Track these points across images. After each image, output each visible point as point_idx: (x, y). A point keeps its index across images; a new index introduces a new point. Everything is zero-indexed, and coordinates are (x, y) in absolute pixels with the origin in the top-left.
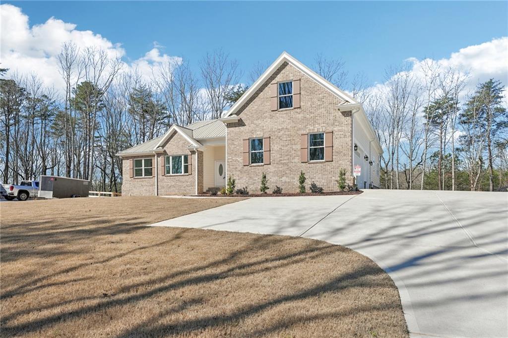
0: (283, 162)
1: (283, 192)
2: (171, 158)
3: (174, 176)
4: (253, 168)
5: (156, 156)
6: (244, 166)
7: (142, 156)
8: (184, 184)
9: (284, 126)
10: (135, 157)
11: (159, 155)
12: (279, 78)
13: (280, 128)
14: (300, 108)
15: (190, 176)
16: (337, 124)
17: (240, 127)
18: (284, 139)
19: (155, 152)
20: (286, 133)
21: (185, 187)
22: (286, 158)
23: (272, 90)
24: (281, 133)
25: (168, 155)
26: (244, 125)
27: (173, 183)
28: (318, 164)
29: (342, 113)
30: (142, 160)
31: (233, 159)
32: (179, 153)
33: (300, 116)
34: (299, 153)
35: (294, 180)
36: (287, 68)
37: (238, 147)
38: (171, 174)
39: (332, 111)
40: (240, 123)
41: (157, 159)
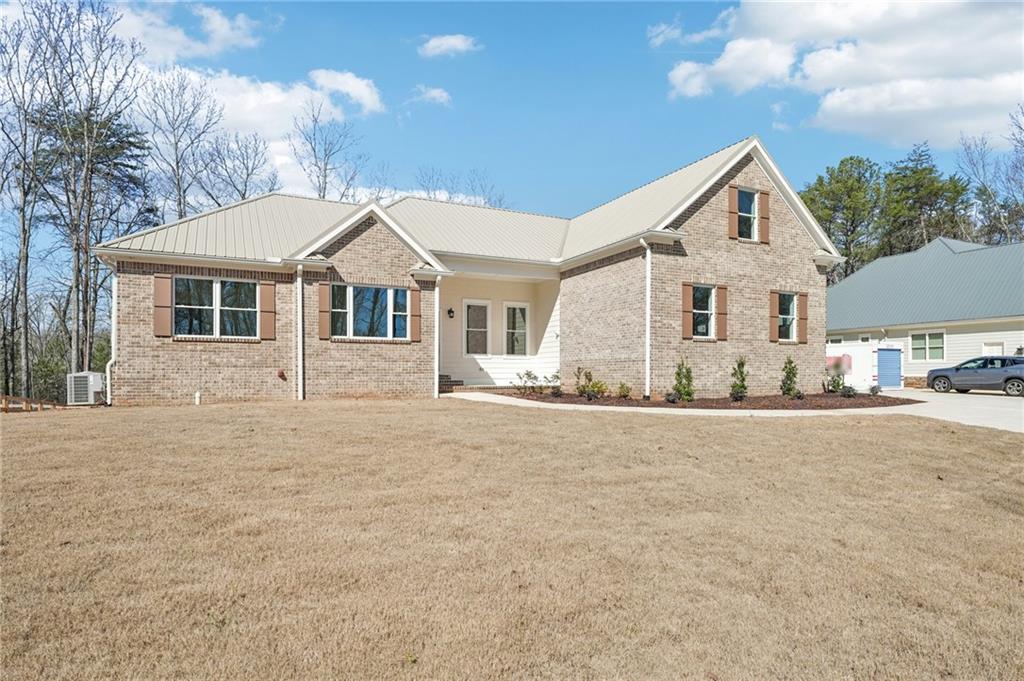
0: (745, 337)
2: (350, 292)
3: (364, 342)
4: (699, 344)
5: (299, 280)
6: (684, 339)
7: (217, 272)
8: (399, 367)
9: (748, 270)
10: (179, 269)
11: (310, 276)
12: (739, 180)
13: (741, 273)
14: (767, 243)
15: (416, 346)
16: (811, 283)
17: (678, 258)
18: (748, 295)
19: (304, 266)
20: (751, 285)
21: (398, 375)
22: (749, 331)
23: (724, 200)
24: (742, 284)
25: (341, 280)
26: (684, 255)
27: (361, 363)
28: (790, 347)
29: (818, 267)
30: (211, 282)
31: (665, 322)
32: (380, 278)
33: (768, 258)
34: (767, 324)
35: (760, 373)
36: (752, 165)
37: (672, 299)
38: (350, 335)
39: (807, 262)
40: (677, 249)
41: (303, 288)
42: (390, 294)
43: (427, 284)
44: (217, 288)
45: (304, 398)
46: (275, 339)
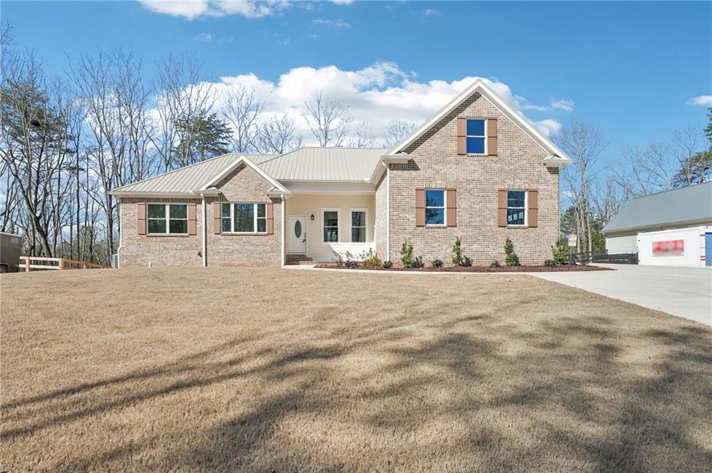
0: (474, 224)
1: (474, 264)
2: (232, 207)
3: (240, 235)
4: (430, 230)
5: (203, 202)
6: (417, 226)
7: (167, 200)
8: (260, 249)
9: (476, 176)
10: (149, 200)
11: (209, 199)
12: (468, 113)
13: (470, 178)
14: (496, 155)
15: (271, 237)
16: (543, 181)
17: (412, 172)
18: (476, 194)
19: (204, 194)
20: (479, 186)
21: (260, 253)
22: (478, 219)
23: (454, 127)
24: (471, 186)
25: (226, 200)
26: (417, 169)
27: (238, 247)
28: (519, 230)
29: (548, 168)
30: (165, 205)
31: (401, 215)
32: (249, 199)
33: (497, 166)
34: (496, 214)
35: (489, 249)
36: (480, 100)
37: (407, 200)
38: (233, 231)
39: (536, 165)
40: (411, 166)
41: (206, 206)
42: (256, 207)
43: (277, 200)
44: (167, 208)
45: (206, 265)
46: (196, 235)
